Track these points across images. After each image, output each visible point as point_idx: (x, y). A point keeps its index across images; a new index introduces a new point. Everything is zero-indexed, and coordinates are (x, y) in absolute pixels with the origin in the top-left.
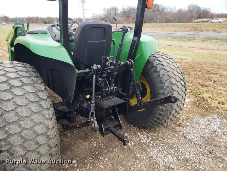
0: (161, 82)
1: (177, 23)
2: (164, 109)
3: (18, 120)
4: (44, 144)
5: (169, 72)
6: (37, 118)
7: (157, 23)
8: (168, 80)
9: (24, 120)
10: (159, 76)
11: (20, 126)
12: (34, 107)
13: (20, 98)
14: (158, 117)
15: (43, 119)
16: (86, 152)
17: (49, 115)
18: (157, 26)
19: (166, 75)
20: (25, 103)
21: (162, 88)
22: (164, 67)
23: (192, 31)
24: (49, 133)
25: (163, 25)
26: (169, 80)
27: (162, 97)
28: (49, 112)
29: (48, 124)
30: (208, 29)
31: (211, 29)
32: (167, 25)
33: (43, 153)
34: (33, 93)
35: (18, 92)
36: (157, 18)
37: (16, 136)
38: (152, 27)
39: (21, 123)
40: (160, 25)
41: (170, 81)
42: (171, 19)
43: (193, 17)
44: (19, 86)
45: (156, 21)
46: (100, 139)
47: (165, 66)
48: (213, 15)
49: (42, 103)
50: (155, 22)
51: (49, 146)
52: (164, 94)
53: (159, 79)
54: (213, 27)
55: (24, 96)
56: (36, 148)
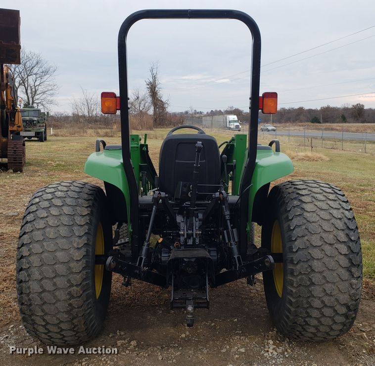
2: (294, 291)
3: (43, 240)
4: (63, 276)
5: (310, 223)
6: (62, 242)
8: (303, 236)
9: (49, 242)
10: (288, 227)
11: (42, 247)
12: (63, 231)
13: (54, 218)
14: (289, 308)
15: (69, 246)
16: (163, 340)
17: (78, 244)
19: (304, 227)
20: (56, 224)
22: (305, 214)
24: (72, 265)
26: (306, 238)
28: (80, 241)
29: (74, 254)
33: (60, 287)
34: (69, 216)
35: (54, 211)
37: (36, 256)
39: (45, 244)
41: (307, 240)
44: (59, 206)
46: (198, 331)
47: (307, 211)
49: (75, 228)
51: (69, 281)
55: (59, 217)
56: (52, 276)
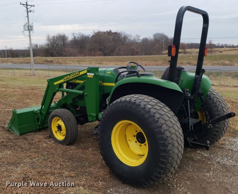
0: (216, 106)
1: (145, 55)
5: (219, 99)
7: (121, 55)
10: (213, 102)
18: (123, 59)
21: (217, 110)
23: (165, 64)
25: (129, 58)
27: (217, 117)
30: (182, 61)
31: (185, 62)
32: (135, 58)
36: (120, 50)
38: (116, 60)
40: (125, 58)
41: (221, 105)
42: (137, 50)
43: (162, 48)
45: (119, 53)
48: (184, 46)
50: (118, 55)
52: (219, 115)
53: (214, 104)
54: (187, 59)
